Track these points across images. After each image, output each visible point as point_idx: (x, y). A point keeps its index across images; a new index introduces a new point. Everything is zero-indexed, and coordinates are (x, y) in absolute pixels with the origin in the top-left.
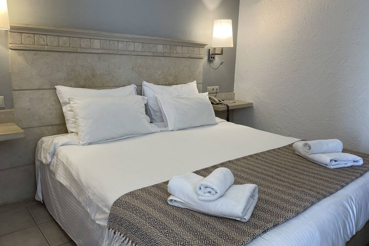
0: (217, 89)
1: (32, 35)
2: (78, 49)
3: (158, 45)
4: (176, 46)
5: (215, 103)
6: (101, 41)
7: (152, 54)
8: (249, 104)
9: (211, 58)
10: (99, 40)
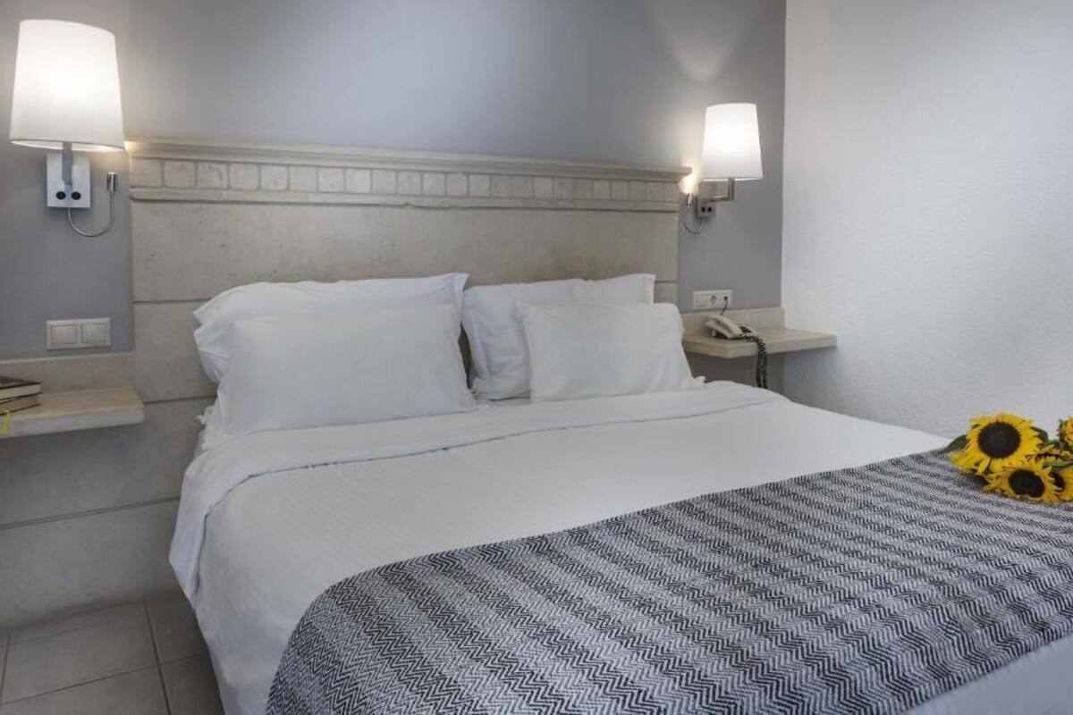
0: (726, 298)
1: (190, 165)
2: (312, 195)
3: (537, 179)
4: (592, 179)
5: (729, 335)
6: (375, 172)
7: (520, 204)
8: (822, 339)
9: (703, 210)
10: (368, 172)
